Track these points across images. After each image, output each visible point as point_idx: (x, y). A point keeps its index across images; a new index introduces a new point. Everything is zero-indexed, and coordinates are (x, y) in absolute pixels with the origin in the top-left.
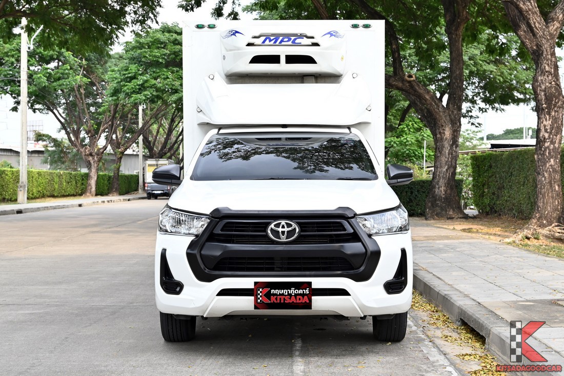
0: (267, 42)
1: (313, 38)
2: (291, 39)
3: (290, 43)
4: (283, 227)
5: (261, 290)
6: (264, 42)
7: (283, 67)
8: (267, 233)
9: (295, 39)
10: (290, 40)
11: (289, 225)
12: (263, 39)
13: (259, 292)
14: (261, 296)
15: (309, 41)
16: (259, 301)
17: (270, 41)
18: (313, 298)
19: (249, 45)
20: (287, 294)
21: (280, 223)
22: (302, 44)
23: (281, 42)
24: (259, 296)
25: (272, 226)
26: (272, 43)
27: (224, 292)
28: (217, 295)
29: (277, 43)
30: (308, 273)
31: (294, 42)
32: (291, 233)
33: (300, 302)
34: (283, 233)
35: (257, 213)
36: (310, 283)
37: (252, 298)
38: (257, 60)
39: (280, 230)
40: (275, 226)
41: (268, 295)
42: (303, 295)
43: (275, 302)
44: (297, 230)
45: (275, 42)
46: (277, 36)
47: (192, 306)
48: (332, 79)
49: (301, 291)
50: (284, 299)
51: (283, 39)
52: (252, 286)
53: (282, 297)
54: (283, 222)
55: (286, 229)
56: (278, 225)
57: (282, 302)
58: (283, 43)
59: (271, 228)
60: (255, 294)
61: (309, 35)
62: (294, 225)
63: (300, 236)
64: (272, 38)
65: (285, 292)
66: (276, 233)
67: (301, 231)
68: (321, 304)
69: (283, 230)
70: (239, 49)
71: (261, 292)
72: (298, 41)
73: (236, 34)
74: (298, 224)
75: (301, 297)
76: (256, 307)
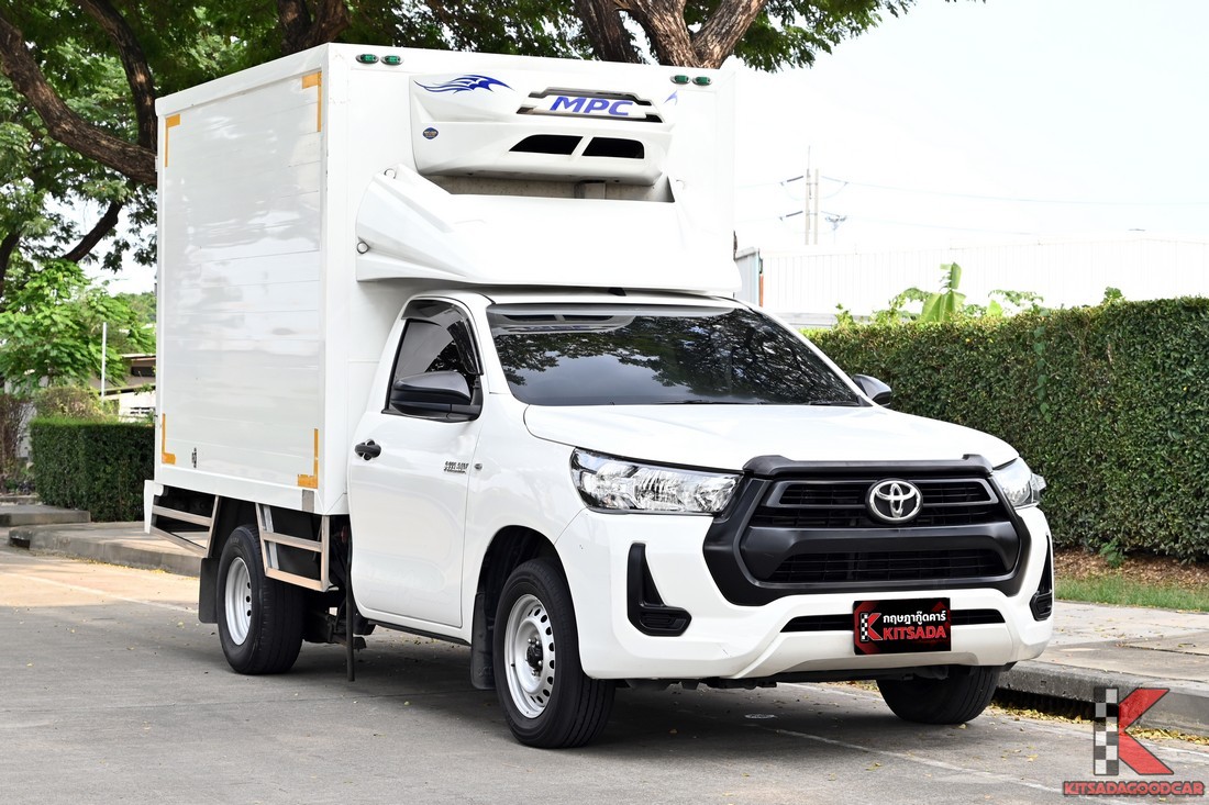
0: (561, 108)
1: (647, 103)
2: (608, 103)
3: (606, 112)
4: (896, 493)
5: (866, 616)
6: (555, 106)
7: (576, 163)
8: (868, 505)
9: (616, 105)
10: (605, 105)
11: (906, 490)
12: (552, 99)
13: (863, 621)
14: (866, 629)
15: (642, 111)
16: (863, 638)
17: (567, 105)
18: (953, 628)
19: (523, 111)
20: (909, 623)
21: (890, 486)
22: (630, 116)
23: (587, 110)
24: (863, 629)
25: (876, 491)
26: (570, 110)
27: (797, 624)
28: (784, 630)
29: (582, 111)
30: (935, 581)
31: (613, 110)
32: (910, 504)
33: (931, 636)
34: (897, 504)
35: (844, 465)
36: (946, 601)
37: (850, 633)
38: (533, 144)
39: (892, 498)
40: (881, 490)
41: (879, 626)
42: (936, 623)
43: (891, 638)
44: (918, 500)
45: (577, 109)
46: (581, 95)
47: (721, 656)
48: (634, 190)
49: (932, 617)
50: (906, 633)
51: (592, 103)
52: (849, 611)
53: (902, 629)
54: (895, 484)
55: (902, 498)
56: (886, 490)
57: (902, 638)
58: (593, 112)
59: (876, 496)
60: (856, 625)
61: (642, 97)
62: (914, 491)
63: (923, 510)
64: (571, 99)
65: (906, 619)
66: (884, 505)
67: (925, 500)
68: (965, 639)
69: (897, 498)
70: (497, 118)
71: (866, 621)
72: (622, 108)
73: (491, 86)
74: (919, 486)
75: (933, 628)
76: (858, 651)
